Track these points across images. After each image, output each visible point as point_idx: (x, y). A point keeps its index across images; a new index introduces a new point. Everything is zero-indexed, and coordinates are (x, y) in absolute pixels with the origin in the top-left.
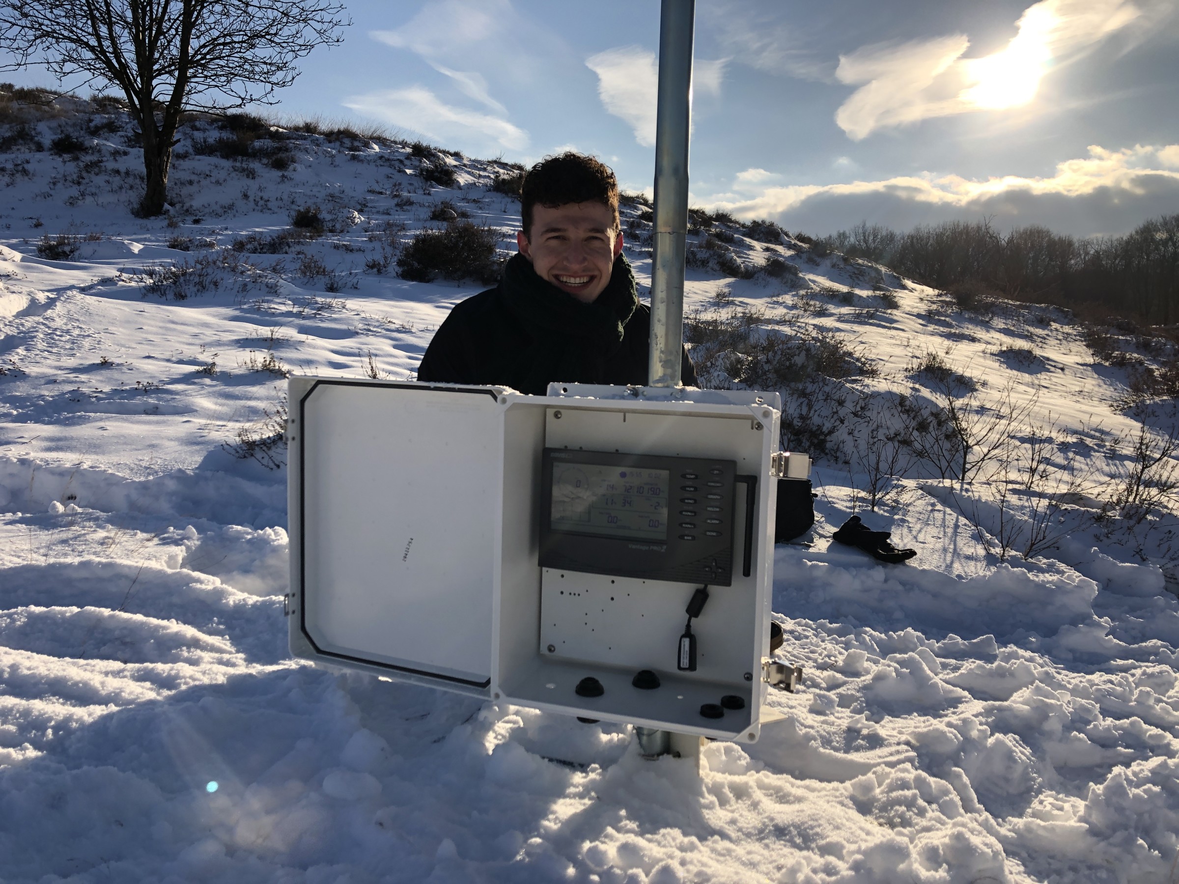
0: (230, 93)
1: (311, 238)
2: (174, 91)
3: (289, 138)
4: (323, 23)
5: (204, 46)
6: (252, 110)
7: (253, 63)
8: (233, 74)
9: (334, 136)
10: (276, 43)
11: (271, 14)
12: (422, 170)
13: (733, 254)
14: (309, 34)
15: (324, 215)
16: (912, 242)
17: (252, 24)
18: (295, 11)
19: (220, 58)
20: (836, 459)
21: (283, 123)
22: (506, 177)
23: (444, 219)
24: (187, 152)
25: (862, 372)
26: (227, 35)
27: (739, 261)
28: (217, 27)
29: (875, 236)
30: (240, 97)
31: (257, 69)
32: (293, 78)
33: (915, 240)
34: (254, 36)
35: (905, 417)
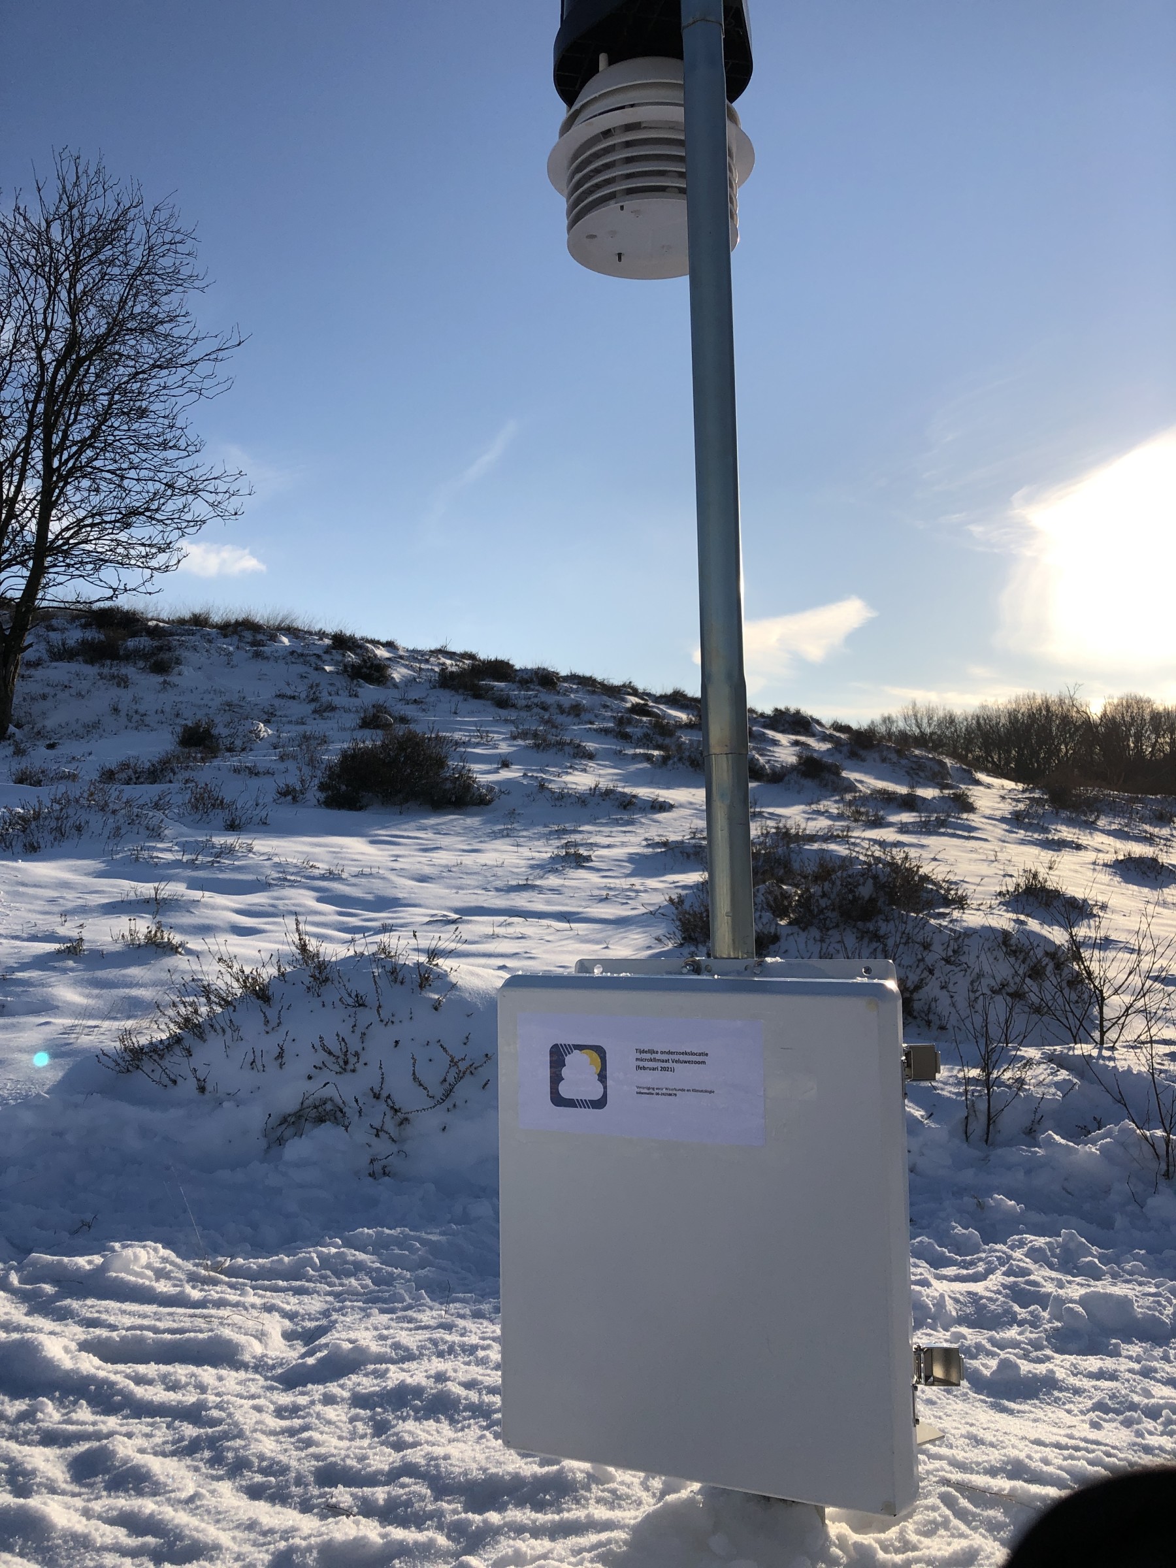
0: (99, 583)
1: (203, 760)
2: (27, 585)
3: (172, 634)
4: (217, 493)
5: (67, 529)
6: (124, 602)
7: (129, 546)
8: (102, 560)
9: (230, 629)
10: (158, 521)
11: (151, 487)
12: (345, 666)
13: (754, 752)
14: (199, 508)
15: (220, 730)
16: (978, 723)
17: (128, 500)
18: (181, 482)
19: (86, 542)
20: (929, 1023)
21: (164, 616)
22: (454, 669)
23: (377, 727)
24: (40, 659)
25: (947, 902)
26: (96, 514)
27: (762, 760)
28: (83, 505)
29: (930, 719)
30: (111, 588)
31: (132, 552)
32: (179, 561)
33: (982, 721)
34: (131, 513)
35: (1012, 960)
